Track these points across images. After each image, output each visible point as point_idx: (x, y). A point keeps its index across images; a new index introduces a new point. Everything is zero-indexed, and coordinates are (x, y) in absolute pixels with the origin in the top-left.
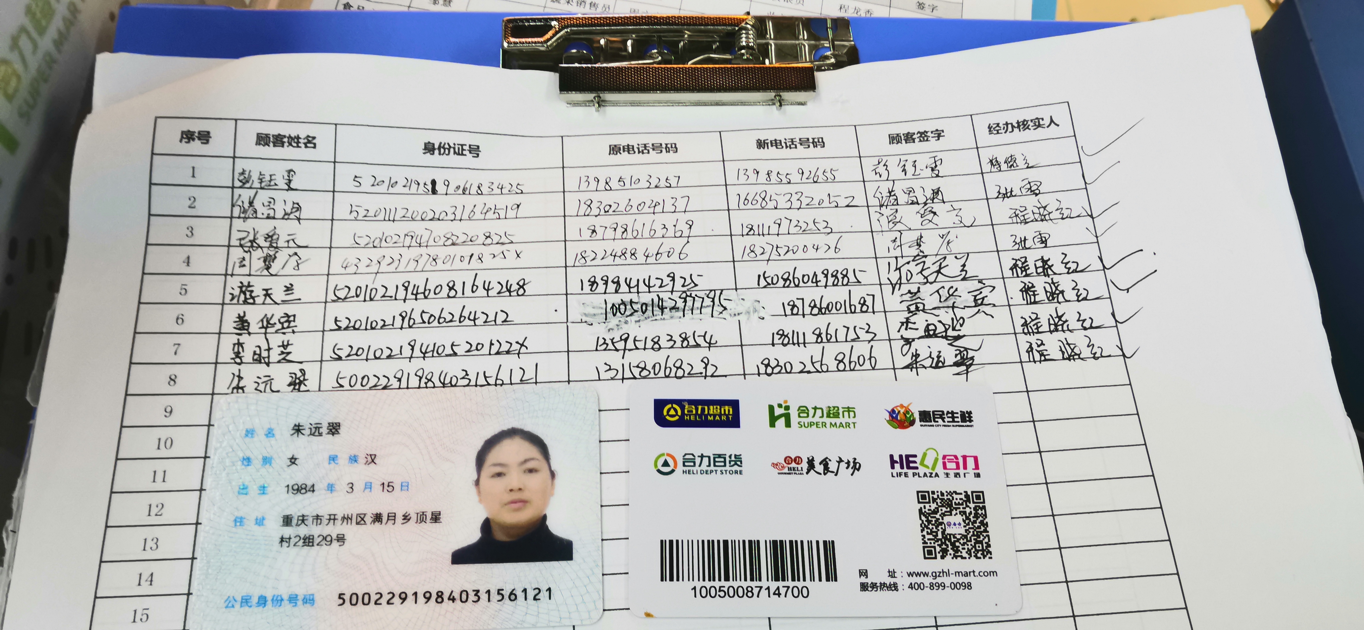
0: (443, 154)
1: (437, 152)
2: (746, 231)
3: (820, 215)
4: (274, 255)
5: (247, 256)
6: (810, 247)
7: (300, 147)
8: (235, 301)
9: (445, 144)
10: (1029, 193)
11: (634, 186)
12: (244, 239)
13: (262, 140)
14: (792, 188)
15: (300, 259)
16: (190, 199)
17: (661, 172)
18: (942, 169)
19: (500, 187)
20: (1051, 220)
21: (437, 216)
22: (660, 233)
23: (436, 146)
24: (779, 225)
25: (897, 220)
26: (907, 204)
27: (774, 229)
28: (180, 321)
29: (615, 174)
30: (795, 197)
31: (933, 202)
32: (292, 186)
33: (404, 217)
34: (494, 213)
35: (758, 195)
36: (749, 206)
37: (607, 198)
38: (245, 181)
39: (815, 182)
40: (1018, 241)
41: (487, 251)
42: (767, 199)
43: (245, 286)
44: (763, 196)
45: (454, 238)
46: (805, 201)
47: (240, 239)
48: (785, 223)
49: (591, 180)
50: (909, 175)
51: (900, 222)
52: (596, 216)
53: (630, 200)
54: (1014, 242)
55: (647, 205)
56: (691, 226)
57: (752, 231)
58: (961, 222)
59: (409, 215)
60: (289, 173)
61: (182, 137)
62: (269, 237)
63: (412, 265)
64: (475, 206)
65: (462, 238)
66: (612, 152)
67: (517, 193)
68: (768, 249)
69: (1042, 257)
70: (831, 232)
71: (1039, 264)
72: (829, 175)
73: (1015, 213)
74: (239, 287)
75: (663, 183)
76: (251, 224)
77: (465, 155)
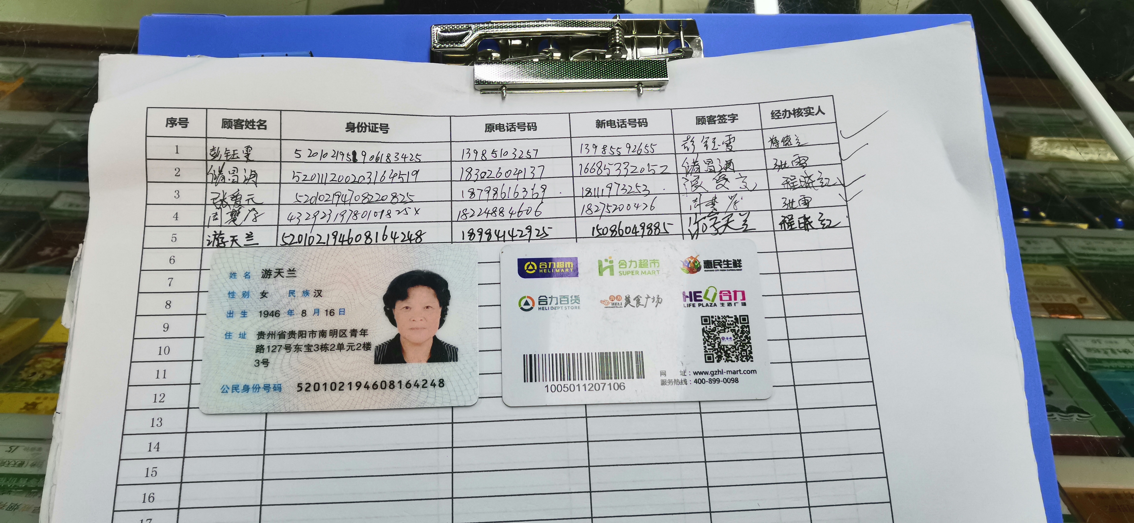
0: (361, 132)
1: (356, 130)
2: (585, 193)
3: (641, 180)
4: (239, 210)
5: (219, 211)
6: (632, 206)
7: (255, 129)
8: (211, 246)
9: (362, 123)
10: (798, 166)
11: (503, 157)
12: (216, 199)
13: (227, 124)
14: (621, 160)
15: (257, 213)
16: (176, 170)
17: (524, 146)
18: (735, 146)
19: (404, 157)
20: (813, 187)
21: (357, 180)
22: (521, 196)
23: (356, 126)
24: (611, 188)
25: (698, 184)
26: (706, 172)
27: (606, 192)
28: (172, 261)
29: (489, 147)
30: (623, 166)
31: (726, 171)
32: (250, 158)
33: (332, 180)
34: (399, 178)
35: (596, 164)
36: (589, 174)
37: (483, 166)
38: (215, 156)
39: (639, 154)
40: (787, 202)
41: (393, 208)
42: (602, 168)
43: (218, 234)
44: (599, 165)
45: (370, 197)
46: (630, 169)
47: (214, 199)
48: (615, 187)
49: (471, 152)
50: (710, 150)
51: (700, 186)
52: (475, 181)
53: (500, 168)
54: (784, 203)
55: (513, 173)
56: (545, 190)
57: (590, 193)
58: (746, 186)
59: (336, 179)
60: (247, 149)
61: (167, 123)
62: (234, 197)
63: (339, 218)
64: (385, 172)
65: (376, 197)
66: (487, 130)
67: (416, 162)
68: (601, 207)
69: (805, 215)
70: (649, 194)
71: (802, 220)
72: (649, 149)
73: (786, 181)
74: (213, 235)
75: (525, 155)
76: (221, 187)
77: (378, 132)
